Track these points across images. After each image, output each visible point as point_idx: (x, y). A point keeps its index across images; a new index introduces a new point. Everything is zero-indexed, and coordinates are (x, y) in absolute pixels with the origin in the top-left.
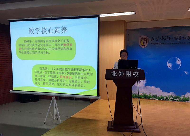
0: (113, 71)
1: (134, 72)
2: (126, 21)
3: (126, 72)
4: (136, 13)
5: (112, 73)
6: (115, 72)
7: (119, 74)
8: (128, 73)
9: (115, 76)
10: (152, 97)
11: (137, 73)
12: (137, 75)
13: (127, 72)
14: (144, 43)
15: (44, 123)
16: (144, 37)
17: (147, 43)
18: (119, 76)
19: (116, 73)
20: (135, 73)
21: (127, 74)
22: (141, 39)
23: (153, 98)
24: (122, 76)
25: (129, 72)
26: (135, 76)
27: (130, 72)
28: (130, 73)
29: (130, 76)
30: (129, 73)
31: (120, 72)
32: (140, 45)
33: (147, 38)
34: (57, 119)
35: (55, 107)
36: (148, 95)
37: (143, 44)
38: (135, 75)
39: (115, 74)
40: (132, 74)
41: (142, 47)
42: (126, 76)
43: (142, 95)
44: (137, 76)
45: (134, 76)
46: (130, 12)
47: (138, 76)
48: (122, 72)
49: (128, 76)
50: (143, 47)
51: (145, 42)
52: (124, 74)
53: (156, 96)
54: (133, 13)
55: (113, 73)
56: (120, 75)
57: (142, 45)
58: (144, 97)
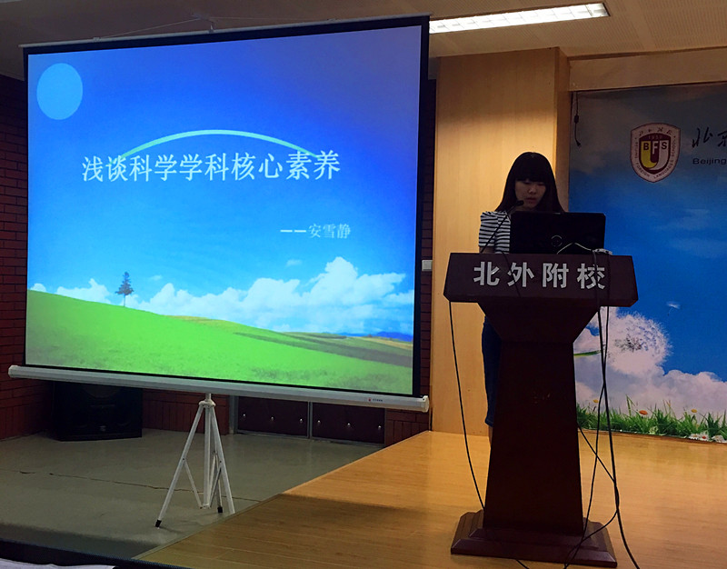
0: (483, 263)
1: (583, 265)
2: (568, 55)
3: (545, 265)
4: (612, 10)
5: (476, 269)
6: (490, 264)
7: (509, 273)
8: (554, 273)
9: (489, 283)
10: (703, 429)
11: (596, 271)
12: (596, 279)
13: (551, 265)
15: (158, 523)
16: (655, 130)
18: (511, 284)
19: (497, 269)
20: (587, 273)
21: (548, 276)
22: (641, 140)
23: (705, 435)
24: (524, 285)
25: (556, 265)
26: (588, 287)
27: (565, 265)
28: (565, 270)
29: (562, 286)
30: (560, 270)
31: (514, 264)
34: (220, 510)
36: (679, 417)
38: (588, 282)
39: (491, 272)
40: (573, 275)
42: (544, 285)
43: (650, 415)
44: (596, 286)
45: (583, 287)
46: (583, 8)
47: (602, 287)
48: (525, 264)
49: (555, 286)
50: (652, 177)
51: (663, 154)
52: (532, 276)
53: (720, 424)
55: (482, 269)
56: (517, 278)
57: (647, 170)
58: (659, 427)
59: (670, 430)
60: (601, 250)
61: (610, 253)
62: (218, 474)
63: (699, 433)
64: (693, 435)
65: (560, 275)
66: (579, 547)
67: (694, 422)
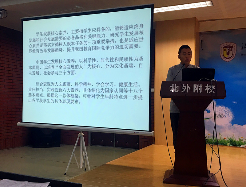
0: (173, 85)
1: (207, 85)
2: (199, 20)
3: (194, 85)
4: (214, 3)
5: (171, 87)
6: (175, 85)
7: (182, 88)
8: (197, 88)
9: (175, 91)
11: (212, 87)
12: (212, 89)
13: (196, 85)
14: (228, 54)
15: (65, 174)
16: (228, 44)
17: (234, 54)
18: (182, 91)
19: (178, 86)
20: (209, 87)
21: (195, 89)
22: (223, 48)
24: (187, 92)
25: (198, 85)
26: (209, 92)
27: (201, 85)
28: (201, 87)
29: (200, 92)
30: (199, 87)
31: (184, 85)
32: (221, 56)
33: (235, 46)
34: (85, 170)
35: (83, 150)
36: (237, 140)
37: (227, 56)
38: (209, 90)
39: (176, 88)
40: (204, 88)
41: (225, 60)
42: (194, 92)
43: (227, 139)
44: (212, 92)
45: (207, 92)
46: (204, 3)
47: (214, 92)
48: (187, 85)
49: (198, 92)
50: (227, 60)
51: (231, 52)
52: (190, 89)
54: (208, 4)
55: (173, 87)
56: (185, 90)
57: (226, 58)
58: (231, 143)
59: (234, 144)
60: (213, 80)
61: (217, 81)
62: (85, 158)
63: (244, 145)
64: (242, 146)
65: (199, 88)
66: (207, 181)
67: (242, 141)
